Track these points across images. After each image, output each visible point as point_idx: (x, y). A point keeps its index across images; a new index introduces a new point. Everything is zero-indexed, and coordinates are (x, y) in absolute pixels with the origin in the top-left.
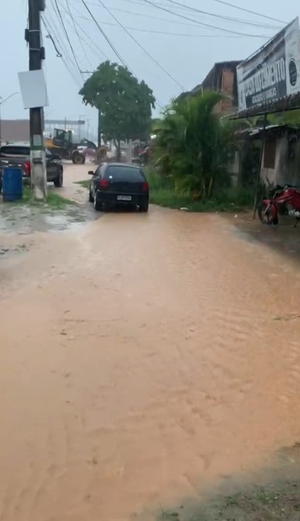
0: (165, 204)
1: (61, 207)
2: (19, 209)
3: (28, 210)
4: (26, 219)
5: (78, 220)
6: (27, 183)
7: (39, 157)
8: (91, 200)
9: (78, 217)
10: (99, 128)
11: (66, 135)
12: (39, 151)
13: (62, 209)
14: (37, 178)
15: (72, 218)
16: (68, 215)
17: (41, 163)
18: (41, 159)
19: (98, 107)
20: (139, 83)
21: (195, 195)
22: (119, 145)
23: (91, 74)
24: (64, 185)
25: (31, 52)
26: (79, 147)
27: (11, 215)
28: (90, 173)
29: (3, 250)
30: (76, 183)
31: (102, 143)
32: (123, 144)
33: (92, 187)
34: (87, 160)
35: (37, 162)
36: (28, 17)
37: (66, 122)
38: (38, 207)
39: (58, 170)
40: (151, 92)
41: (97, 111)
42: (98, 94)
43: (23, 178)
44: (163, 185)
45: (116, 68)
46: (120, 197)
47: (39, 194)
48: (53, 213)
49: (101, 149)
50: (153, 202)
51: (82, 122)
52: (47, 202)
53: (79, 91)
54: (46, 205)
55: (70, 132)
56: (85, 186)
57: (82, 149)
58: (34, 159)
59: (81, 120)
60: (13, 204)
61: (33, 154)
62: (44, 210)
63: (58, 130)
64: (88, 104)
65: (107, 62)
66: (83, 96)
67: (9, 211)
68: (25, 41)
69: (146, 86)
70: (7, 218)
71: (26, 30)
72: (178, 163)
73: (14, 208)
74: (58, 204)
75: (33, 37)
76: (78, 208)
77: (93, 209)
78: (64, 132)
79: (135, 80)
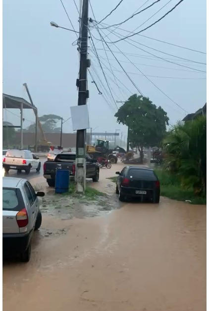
0: (173, 197)
1: (95, 198)
2: (65, 200)
3: (71, 200)
4: (68, 207)
5: (105, 209)
6: (73, 180)
7: (82, 162)
8: (117, 192)
9: (105, 207)
10: (128, 139)
11: (105, 144)
12: (82, 159)
13: (95, 200)
14: (79, 177)
15: (101, 207)
16: (99, 204)
17: (83, 167)
18: (82, 164)
19: (128, 125)
20: (157, 108)
21: (197, 191)
22: (142, 150)
23: (124, 103)
24: (99, 181)
25: (80, 94)
26: (114, 152)
27: (59, 205)
28: (117, 173)
29: (48, 233)
30: (108, 178)
31: (130, 149)
32: (144, 149)
33: (118, 183)
34: (119, 160)
35: (80, 166)
36: (79, 71)
37: (106, 134)
38: (78, 198)
39: (96, 170)
40: (166, 114)
41: (127, 127)
42: (128, 116)
43: (70, 176)
44: (173, 182)
45: (141, 99)
46: (138, 192)
47: (80, 188)
48: (88, 203)
49: (129, 152)
50: (164, 195)
51: (118, 134)
52: (85, 194)
53: (115, 114)
54: (84, 197)
55: (108, 142)
56: (114, 182)
57: (115, 153)
58: (78, 164)
59: (117, 132)
60: (61, 195)
61: (78, 161)
62: (82, 200)
63: (99, 141)
64: (121, 123)
65: (135, 95)
66: (117, 118)
67: (57, 201)
68: (77, 87)
69: (162, 110)
70: (56, 206)
71: (77, 80)
72: (183, 166)
73: (62, 198)
74: (93, 195)
75: (82, 84)
76: (106, 199)
77: (118, 200)
78: (103, 142)
79: (155, 106)
